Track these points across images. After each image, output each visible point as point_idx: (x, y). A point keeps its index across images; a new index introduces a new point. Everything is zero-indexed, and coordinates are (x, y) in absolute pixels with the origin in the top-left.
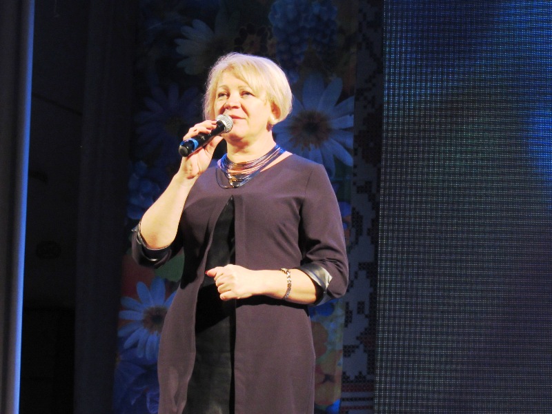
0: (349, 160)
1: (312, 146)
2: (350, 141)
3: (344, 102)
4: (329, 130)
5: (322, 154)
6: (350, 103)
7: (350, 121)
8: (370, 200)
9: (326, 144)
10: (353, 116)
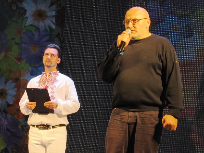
0: (54, 27)
1: (40, 22)
2: (54, 20)
3: (52, 6)
4: (47, 17)
5: (44, 25)
6: (54, 7)
7: (54, 13)
8: (59, 40)
9: (45, 21)
10: (55, 11)
